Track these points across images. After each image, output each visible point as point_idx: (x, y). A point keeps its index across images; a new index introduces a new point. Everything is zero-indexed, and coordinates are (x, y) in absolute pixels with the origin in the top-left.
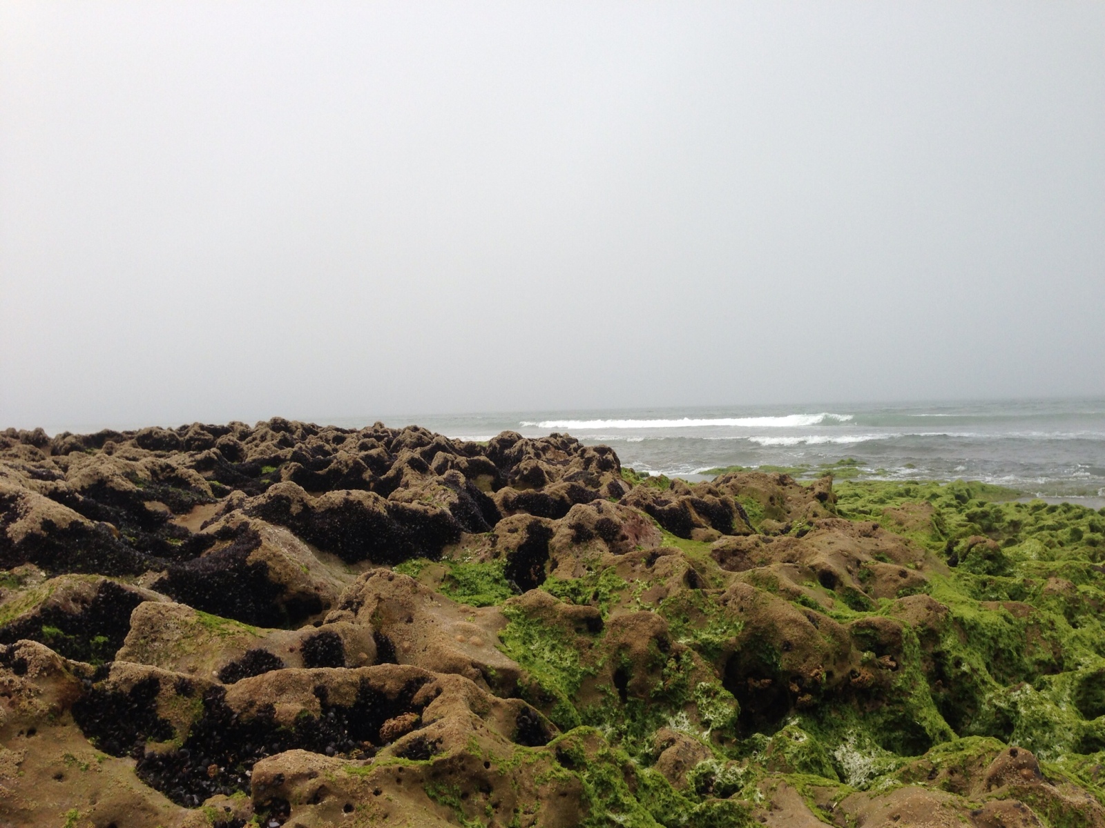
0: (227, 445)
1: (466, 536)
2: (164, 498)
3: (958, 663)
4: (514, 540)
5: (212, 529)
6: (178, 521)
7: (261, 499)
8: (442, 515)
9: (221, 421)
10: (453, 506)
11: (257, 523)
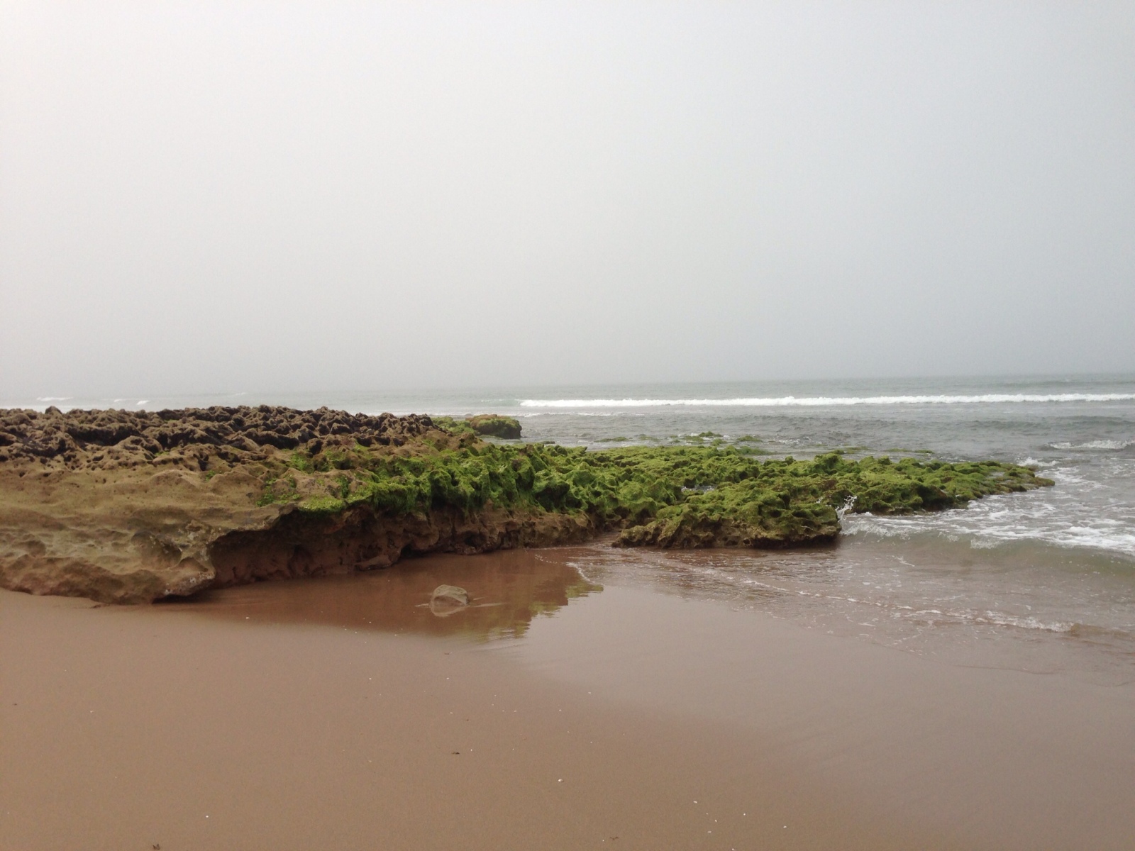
0: (237, 419)
1: (300, 444)
2: (223, 432)
3: (398, 468)
4: (312, 445)
5: (234, 439)
6: (226, 437)
7: (246, 433)
8: (295, 439)
9: (234, 406)
10: (299, 437)
11: (244, 437)
